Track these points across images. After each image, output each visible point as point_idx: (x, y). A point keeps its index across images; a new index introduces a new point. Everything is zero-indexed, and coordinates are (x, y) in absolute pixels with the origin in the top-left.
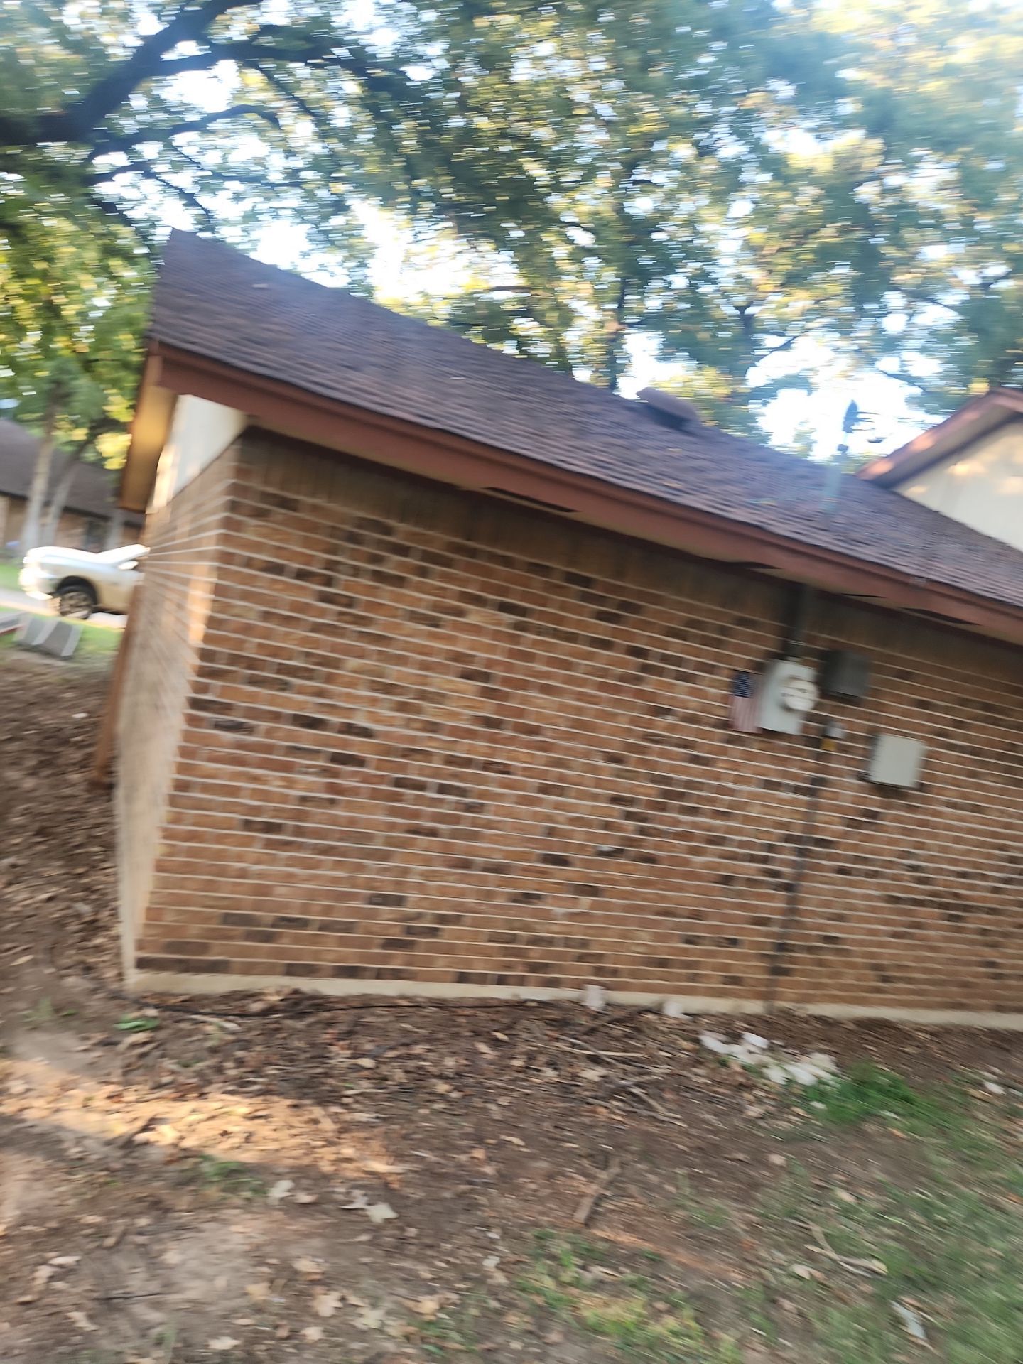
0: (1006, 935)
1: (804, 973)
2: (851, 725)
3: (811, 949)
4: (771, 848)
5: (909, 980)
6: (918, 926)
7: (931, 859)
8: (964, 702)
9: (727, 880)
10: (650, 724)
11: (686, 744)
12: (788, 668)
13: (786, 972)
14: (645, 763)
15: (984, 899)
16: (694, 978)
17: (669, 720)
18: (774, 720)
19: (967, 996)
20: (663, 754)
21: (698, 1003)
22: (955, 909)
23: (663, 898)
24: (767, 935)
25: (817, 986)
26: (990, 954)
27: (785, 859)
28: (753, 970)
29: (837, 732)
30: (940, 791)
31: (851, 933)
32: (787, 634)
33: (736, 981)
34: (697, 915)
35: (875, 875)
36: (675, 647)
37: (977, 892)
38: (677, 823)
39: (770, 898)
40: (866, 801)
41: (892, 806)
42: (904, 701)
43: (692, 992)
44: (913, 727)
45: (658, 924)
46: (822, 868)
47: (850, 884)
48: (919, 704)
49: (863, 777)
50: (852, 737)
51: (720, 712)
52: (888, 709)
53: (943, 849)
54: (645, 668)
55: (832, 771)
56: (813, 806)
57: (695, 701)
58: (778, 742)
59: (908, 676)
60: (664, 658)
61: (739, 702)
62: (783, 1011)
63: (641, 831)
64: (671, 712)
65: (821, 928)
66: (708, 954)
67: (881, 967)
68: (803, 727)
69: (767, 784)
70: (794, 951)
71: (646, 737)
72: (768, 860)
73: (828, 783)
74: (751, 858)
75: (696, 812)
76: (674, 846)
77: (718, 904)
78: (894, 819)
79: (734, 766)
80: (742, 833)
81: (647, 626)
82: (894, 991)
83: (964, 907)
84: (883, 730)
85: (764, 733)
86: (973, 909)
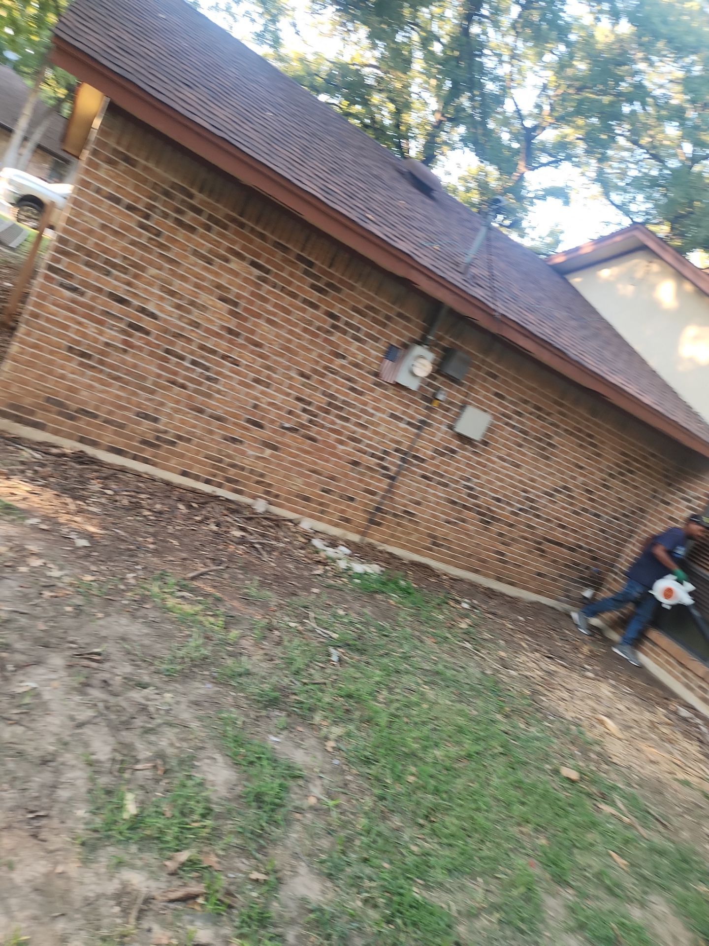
0: (513, 539)
1: (388, 527)
2: (449, 395)
3: (395, 515)
4: (385, 452)
5: (449, 549)
6: (463, 521)
7: (481, 485)
8: (526, 402)
9: (355, 463)
10: (331, 361)
11: (349, 379)
12: (419, 350)
13: (379, 524)
14: (322, 383)
15: (507, 517)
16: (322, 512)
17: (343, 362)
18: (404, 379)
19: (481, 567)
20: (336, 381)
21: (321, 526)
22: (487, 518)
23: (315, 463)
24: (371, 500)
25: (393, 536)
26: (502, 548)
27: (393, 462)
28: (360, 518)
29: (441, 397)
30: (495, 448)
31: (423, 514)
32: (427, 331)
33: (347, 520)
34: (333, 478)
35: (446, 485)
36: (356, 319)
37: (504, 512)
38: (333, 423)
39: (379, 481)
40: (450, 442)
41: (465, 449)
42: (488, 390)
43: (319, 519)
44: (490, 407)
45: (309, 477)
46: (414, 473)
47: (428, 486)
48: (497, 395)
49: (451, 427)
50: (451, 403)
51: (375, 366)
52: (477, 392)
53: (489, 482)
54: (334, 327)
55: (434, 419)
56: (418, 436)
57: (361, 355)
58: (404, 393)
59: (494, 377)
60: (347, 324)
61: (388, 363)
62: (370, 544)
63: (311, 421)
64: (344, 357)
65: (405, 505)
66: (335, 501)
67: (435, 537)
68: (421, 388)
69: (393, 416)
70: (386, 514)
71: (326, 368)
72: (382, 459)
73: (429, 425)
74: (373, 455)
75: (347, 420)
76: (329, 436)
77: (346, 475)
78: (464, 457)
79: (375, 400)
80: (371, 439)
81: (341, 301)
82: (439, 552)
83: (493, 518)
84: (470, 404)
85: (397, 385)
86: (498, 520)
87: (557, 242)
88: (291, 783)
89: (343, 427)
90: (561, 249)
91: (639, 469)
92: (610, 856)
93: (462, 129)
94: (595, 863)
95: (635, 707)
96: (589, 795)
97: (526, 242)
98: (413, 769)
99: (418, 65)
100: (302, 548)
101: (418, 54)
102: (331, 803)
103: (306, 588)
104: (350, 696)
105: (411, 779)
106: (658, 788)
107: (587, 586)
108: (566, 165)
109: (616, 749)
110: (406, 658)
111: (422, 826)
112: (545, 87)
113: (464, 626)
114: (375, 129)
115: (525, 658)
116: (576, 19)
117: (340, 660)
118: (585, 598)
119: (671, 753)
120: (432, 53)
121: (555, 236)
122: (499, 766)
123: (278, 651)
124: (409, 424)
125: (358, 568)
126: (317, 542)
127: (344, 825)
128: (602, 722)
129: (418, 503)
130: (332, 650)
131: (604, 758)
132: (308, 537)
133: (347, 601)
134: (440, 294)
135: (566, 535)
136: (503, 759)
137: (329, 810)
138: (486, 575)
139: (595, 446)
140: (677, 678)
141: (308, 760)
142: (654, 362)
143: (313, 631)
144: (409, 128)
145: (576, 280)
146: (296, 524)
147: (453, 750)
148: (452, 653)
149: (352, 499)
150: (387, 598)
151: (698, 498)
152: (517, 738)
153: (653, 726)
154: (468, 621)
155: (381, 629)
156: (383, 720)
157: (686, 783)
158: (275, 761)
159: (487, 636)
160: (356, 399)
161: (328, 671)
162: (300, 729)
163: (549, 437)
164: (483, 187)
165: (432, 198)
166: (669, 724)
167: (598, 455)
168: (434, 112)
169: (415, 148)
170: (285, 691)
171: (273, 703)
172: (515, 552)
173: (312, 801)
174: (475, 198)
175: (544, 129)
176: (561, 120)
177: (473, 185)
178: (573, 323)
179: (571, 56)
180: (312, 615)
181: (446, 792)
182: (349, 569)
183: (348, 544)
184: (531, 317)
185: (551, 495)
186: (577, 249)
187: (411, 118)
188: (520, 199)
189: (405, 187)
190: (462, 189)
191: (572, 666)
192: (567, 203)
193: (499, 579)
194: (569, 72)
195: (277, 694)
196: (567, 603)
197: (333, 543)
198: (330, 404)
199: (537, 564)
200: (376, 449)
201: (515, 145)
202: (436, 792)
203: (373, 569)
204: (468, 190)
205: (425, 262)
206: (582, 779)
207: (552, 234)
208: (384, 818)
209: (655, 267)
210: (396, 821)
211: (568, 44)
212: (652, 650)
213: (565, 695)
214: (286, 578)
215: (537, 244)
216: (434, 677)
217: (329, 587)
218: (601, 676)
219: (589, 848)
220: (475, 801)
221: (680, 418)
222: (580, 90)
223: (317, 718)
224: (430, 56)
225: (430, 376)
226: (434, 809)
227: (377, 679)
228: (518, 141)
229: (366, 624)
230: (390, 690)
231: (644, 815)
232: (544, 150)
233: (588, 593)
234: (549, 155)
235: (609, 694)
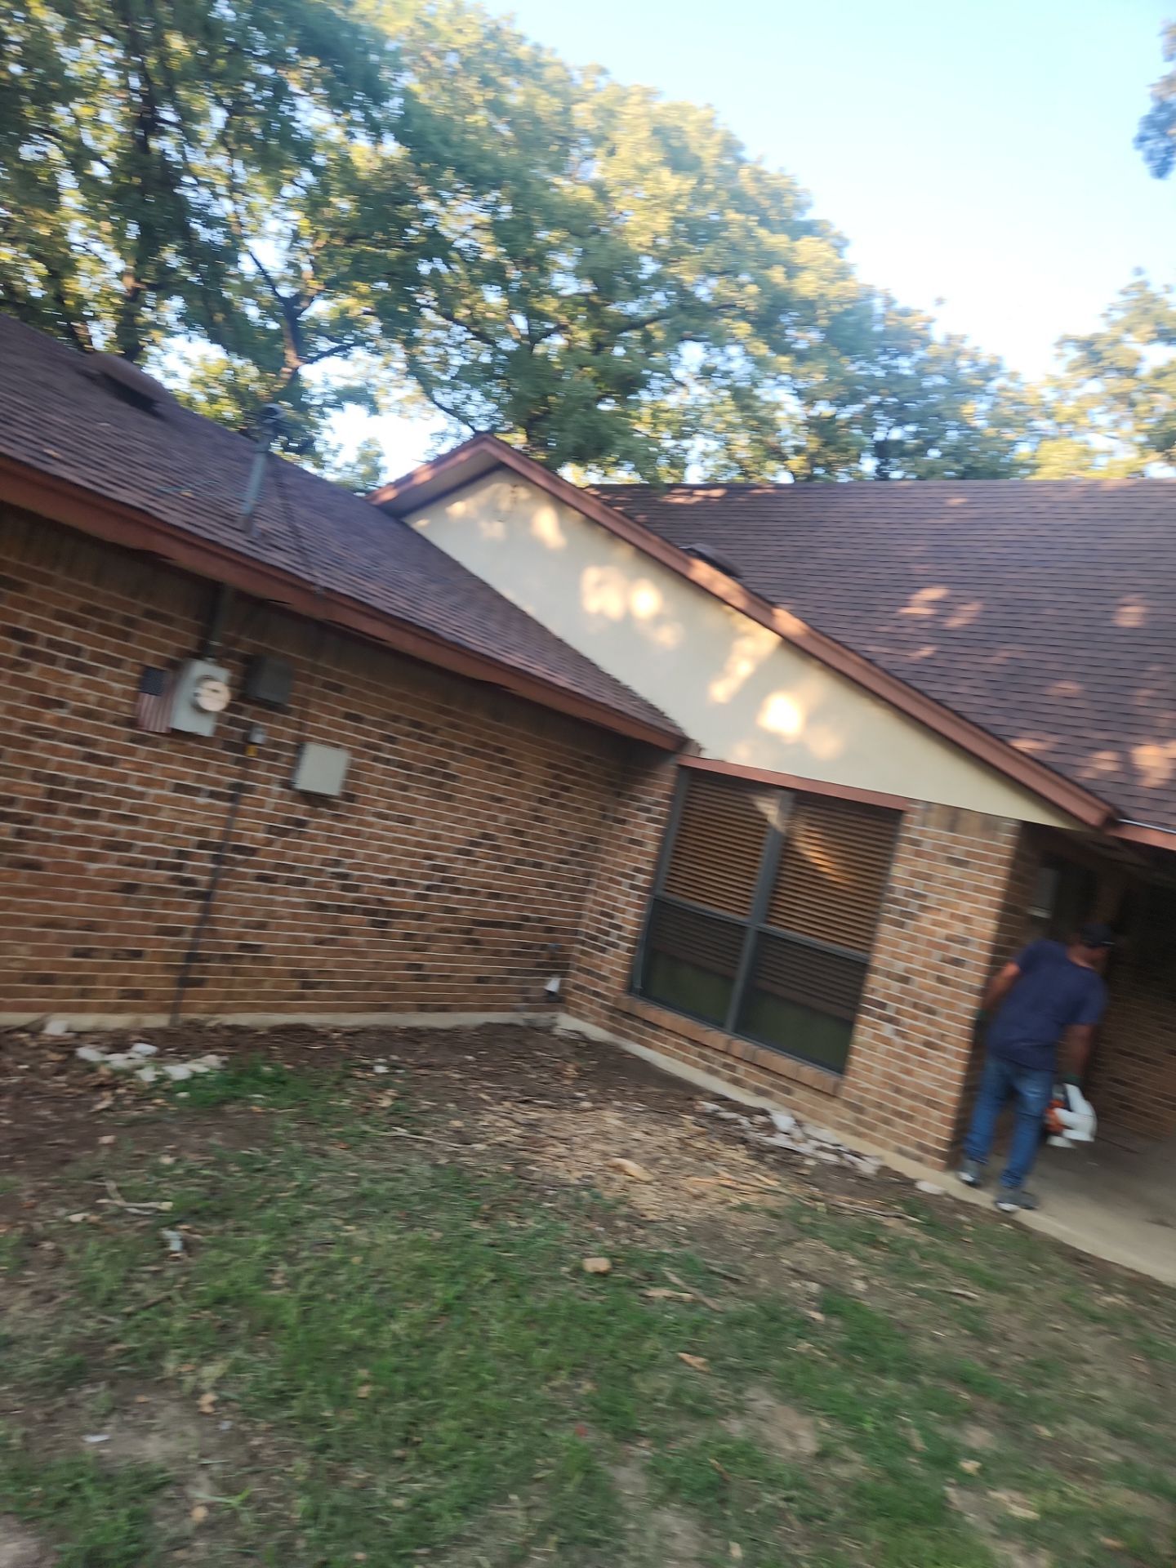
0: (428, 938)
1: (218, 983)
2: (272, 732)
3: (226, 958)
4: (182, 854)
5: (331, 986)
6: (345, 932)
7: (360, 867)
8: (396, 719)
9: (130, 888)
10: (36, 716)
11: (81, 741)
12: (200, 668)
13: (200, 983)
14: (27, 759)
15: (412, 906)
16: (84, 994)
17: (62, 713)
18: (185, 721)
19: (389, 998)
20: (54, 750)
21: (87, 1021)
22: (381, 916)
23: (49, 909)
24: (175, 945)
25: (229, 996)
26: (414, 957)
27: (200, 867)
28: (161, 983)
29: (258, 738)
30: (366, 802)
31: (274, 941)
32: (206, 634)
33: (138, 994)
34: (90, 926)
35: (302, 882)
36: (67, 634)
37: (404, 898)
38: (68, 826)
39: (182, 907)
40: (292, 810)
41: (320, 815)
42: (333, 712)
43: (81, 1009)
44: (343, 738)
45: (41, 937)
46: (243, 876)
47: (272, 891)
48: (348, 716)
49: (287, 785)
50: (277, 745)
51: (125, 708)
52: (316, 719)
53: (372, 858)
54: (26, 653)
55: (255, 778)
56: (234, 812)
57: (93, 695)
58: (192, 744)
59: (338, 688)
60: (51, 644)
61: (148, 700)
62: (191, 1023)
63: (20, 834)
64: (60, 705)
65: (239, 936)
66: (105, 967)
67: (304, 974)
68: (218, 730)
69: (179, 788)
70: (208, 961)
71: (29, 730)
72: (178, 867)
73: (250, 789)
74: (159, 866)
75: (94, 815)
76: (65, 852)
77: (116, 914)
78: (319, 827)
79: (140, 767)
80: (148, 838)
81: (31, 606)
82: (317, 997)
83: (390, 914)
84: (310, 740)
85: (176, 734)
86: (398, 915)
87: (376, 471)
88: (151, 1502)
89: (89, 829)
90: (386, 478)
91: (575, 783)
92: (682, 1360)
93: (177, 302)
94: (663, 1382)
95: (654, 1127)
96: (631, 1285)
97: (330, 476)
98: (363, 1373)
99: (72, 198)
100: (59, 1072)
101: (67, 181)
102: (234, 1501)
103: (90, 1143)
104: (221, 1300)
105: (364, 1391)
106: (710, 1232)
107: (549, 974)
108: (358, 352)
109: (647, 1200)
110: (304, 1193)
111: (401, 1460)
112: (296, 236)
113: (386, 1103)
114: (17, 306)
115: (492, 1117)
116: (318, 134)
117: (187, 1246)
118: (551, 993)
119: (716, 1174)
120: (94, 180)
121: (370, 459)
122: (496, 1301)
123: (61, 1278)
124: (212, 795)
125: (179, 1071)
126: (87, 1053)
127: (269, 1526)
128: (619, 1169)
129: (262, 926)
130: (168, 1234)
131: (637, 1220)
132: (67, 1047)
133: (173, 1137)
134: (214, 569)
135: (503, 907)
136: (497, 1290)
137: (235, 1514)
138: (401, 1009)
139: (510, 763)
140: (695, 1064)
141: (172, 1446)
142: (556, 627)
143: (121, 1213)
144: (82, 302)
145: (421, 524)
146: (35, 1030)
147: (419, 1311)
148: (378, 1154)
149: (138, 955)
150: (245, 1105)
151: (658, 804)
152: (511, 1246)
153: (684, 1146)
154: (391, 1092)
155: (247, 1163)
156: (291, 1315)
157: (745, 1208)
158: (109, 1477)
159: (426, 1104)
160: (102, 774)
161: (170, 1273)
162: (142, 1399)
163: (445, 765)
164: (237, 393)
165: (156, 415)
166: (702, 1134)
167: (518, 775)
168: (120, 276)
169: (101, 335)
170: (93, 1345)
171: (76, 1375)
172: (436, 957)
173: (200, 1513)
174: (229, 410)
175: (311, 299)
176: (333, 286)
177: (219, 391)
178: (433, 587)
179: (325, 189)
180: (111, 1185)
181: (426, 1384)
182: (162, 1079)
183: (148, 1036)
184: (371, 587)
185: (468, 853)
186: (410, 477)
187: (82, 285)
188: (303, 408)
189: (101, 400)
190: (201, 398)
191: (560, 1102)
192: (374, 409)
193: (422, 1009)
194: (328, 212)
195: (77, 1357)
196: (529, 1010)
197: (119, 1042)
198: (51, 794)
199: (473, 965)
200: (164, 853)
201: (273, 325)
202: (411, 1391)
203: (207, 1064)
204: (213, 399)
205: (176, 518)
206: (614, 1265)
207: (364, 458)
208: (335, 1478)
209: (523, 493)
210: (358, 1473)
211: (316, 170)
212: (655, 1037)
213: (561, 1149)
214: (41, 1138)
215: (346, 476)
216: (360, 1207)
217: (133, 1123)
218: (601, 1102)
219: (651, 1364)
220: (475, 1376)
221: (607, 697)
222: (350, 240)
223: (170, 1366)
224: (88, 184)
225: (230, 708)
226: (415, 1421)
227: (264, 1249)
228: (276, 319)
229: (220, 1164)
230: (291, 1259)
231: (705, 1279)
232: (319, 331)
233: (553, 985)
234: (332, 339)
235: (618, 1123)
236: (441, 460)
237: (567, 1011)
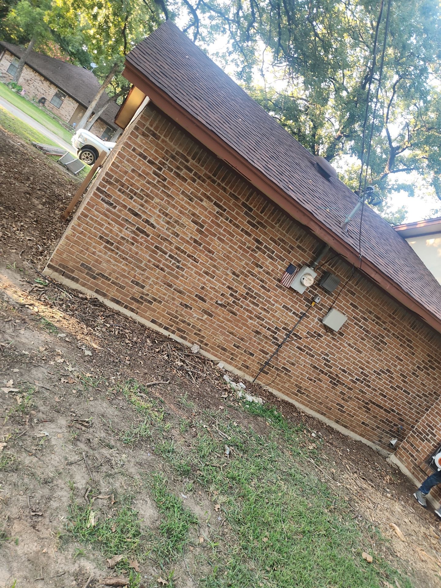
1: (272, 376)
2: (322, 300)
3: (277, 369)
4: (277, 329)
5: (308, 396)
6: (319, 380)
7: (335, 360)
8: (370, 312)
9: (258, 333)
10: (253, 268)
11: (262, 281)
12: (308, 270)
13: (266, 373)
14: (244, 280)
15: (348, 383)
16: (232, 359)
17: (260, 270)
18: (296, 286)
19: (326, 411)
20: (254, 281)
21: (230, 368)
22: (335, 381)
23: (232, 328)
24: (264, 357)
25: (274, 382)
26: (342, 402)
27: (281, 336)
28: (255, 367)
29: (317, 300)
30: (346, 338)
31: (295, 371)
32: (314, 259)
33: (247, 367)
34: (242, 340)
35: (313, 356)
36: (272, 246)
37: (347, 379)
38: (248, 306)
39: (270, 346)
40: (319, 330)
41: (328, 336)
42: (348, 301)
43: (230, 363)
44: (346, 311)
45: (228, 336)
46: (293, 344)
47: (300, 354)
48: (352, 304)
49: (321, 321)
50: (322, 305)
51: (279, 275)
52: (341, 302)
53: (340, 359)
54: (257, 248)
55: (311, 314)
56: (299, 322)
57: (271, 268)
58: (295, 294)
59: (353, 294)
60: (266, 247)
61: (287, 275)
62: (258, 385)
63: (234, 302)
64: (261, 267)
65: (284, 364)
66: (242, 354)
67: (301, 388)
68: (305, 293)
69: (285, 307)
70: (271, 367)
71: (249, 272)
72: (275, 333)
73: (308, 317)
74: (269, 329)
75: (257, 305)
76: (244, 313)
77: (251, 339)
78: (327, 340)
79: (276, 296)
80: (269, 319)
81: (265, 233)
82: (301, 397)
83: (338, 381)
84: (334, 307)
85: (291, 288)
86: (342, 384)
87: (403, 218)
88: (189, 526)
89: (253, 308)
90: (405, 222)
91: (437, 367)
93: (352, 143)
95: (415, 522)
96: (378, 574)
97: (383, 215)
98: (267, 534)
99: (331, 102)
100: (216, 379)
101: (332, 96)
102: (213, 545)
103: (216, 405)
104: (234, 478)
105: (265, 540)
107: (395, 437)
108: (414, 172)
109: (399, 547)
110: (272, 461)
111: (268, 572)
112: (407, 125)
113: (311, 448)
114: (299, 136)
115: (347, 476)
116: (433, 88)
117: (230, 454)
118: (392, 444)
120: (341, 97)
121: (402, 214)
122: (323, 542)
123: (193, 441)
124: (294, 313)
125: (249, 398)
126: (226, 377)
127: (219, 560)
128: (392, 528)
129: (293, 364)
130: (226, 447)
132: (222, 373)
133: (240, 418)
134: (326, 238)
135: (385, 401)
136: (324, 539)
137: (211, 548)
138: (329, 418)
139: (411, 347)
141: (203, 513)
143: (217, 432)
144: (320, 138)
145: (412, 243)
146: (216, 364)
147: (294, 527)
148: (301, 463)
149: (252, 355)
150: (264, 420)
152: (336, 527)
154: (314, 445)
155: (258, 440)
156: (252, 499)
158: (182, 510)
159: (325, 457)
160: (263, 293)
161: (222, 460)
162: (200, 493)
163: (383, 337)
165: (329, 181)
167: (413, 354)
168: (337, 131)
169: (322, 150)
170: (194, 468)
171: (186, 473)
172: (350, 406)
173: (202, 540)
174: (355, 184)
175: (404, 149)
176: (414, 146)
177: (355, 176)
178: (408, 269)
179: (427, 110)
180: (217, 422)
181: (286, 553)
182: (243, 398)
183: (245, 382)
184: (381, 261)
185: (378, 374)
186: (415, 224)
187: (322, 132)
188: (382, 188)
189: (313, 172)
190: (347, 177)
191: (377, 487)
193: (337, 422)
194: (424, 118)
195: (189, 468)
196: (379, 445)
197: (236, 380)
198: (247, 294)
199: (363, 416)
200: (273, 326)
201: (384, 156)
202: (280, 551)
203: (259, 400)
204: (351, 179)
205: (320, 218)
206: (374, 562)
207: (400, 212)
208: (245, 562)
210: (252, 565)
211: (425, 102)
213: (371, 505)
214: (204, 397)
215: (390, 217)
216: (288, 477)
217: (230, 406)
218: (396, 498)
220: (304, 563)
222: (429, 129)
223: (212, 488)
224: (338, 97)
225: (312, 287)
226: (278, 562)
227: (252, 470)
228: (386, 154)
229: (250, 435)
230: (259, 480)
232: (401, 161)
233: (394, 442)
234: (405, 165)
235: (399, 510)
236: (431, 220)
237: (396, 455)
